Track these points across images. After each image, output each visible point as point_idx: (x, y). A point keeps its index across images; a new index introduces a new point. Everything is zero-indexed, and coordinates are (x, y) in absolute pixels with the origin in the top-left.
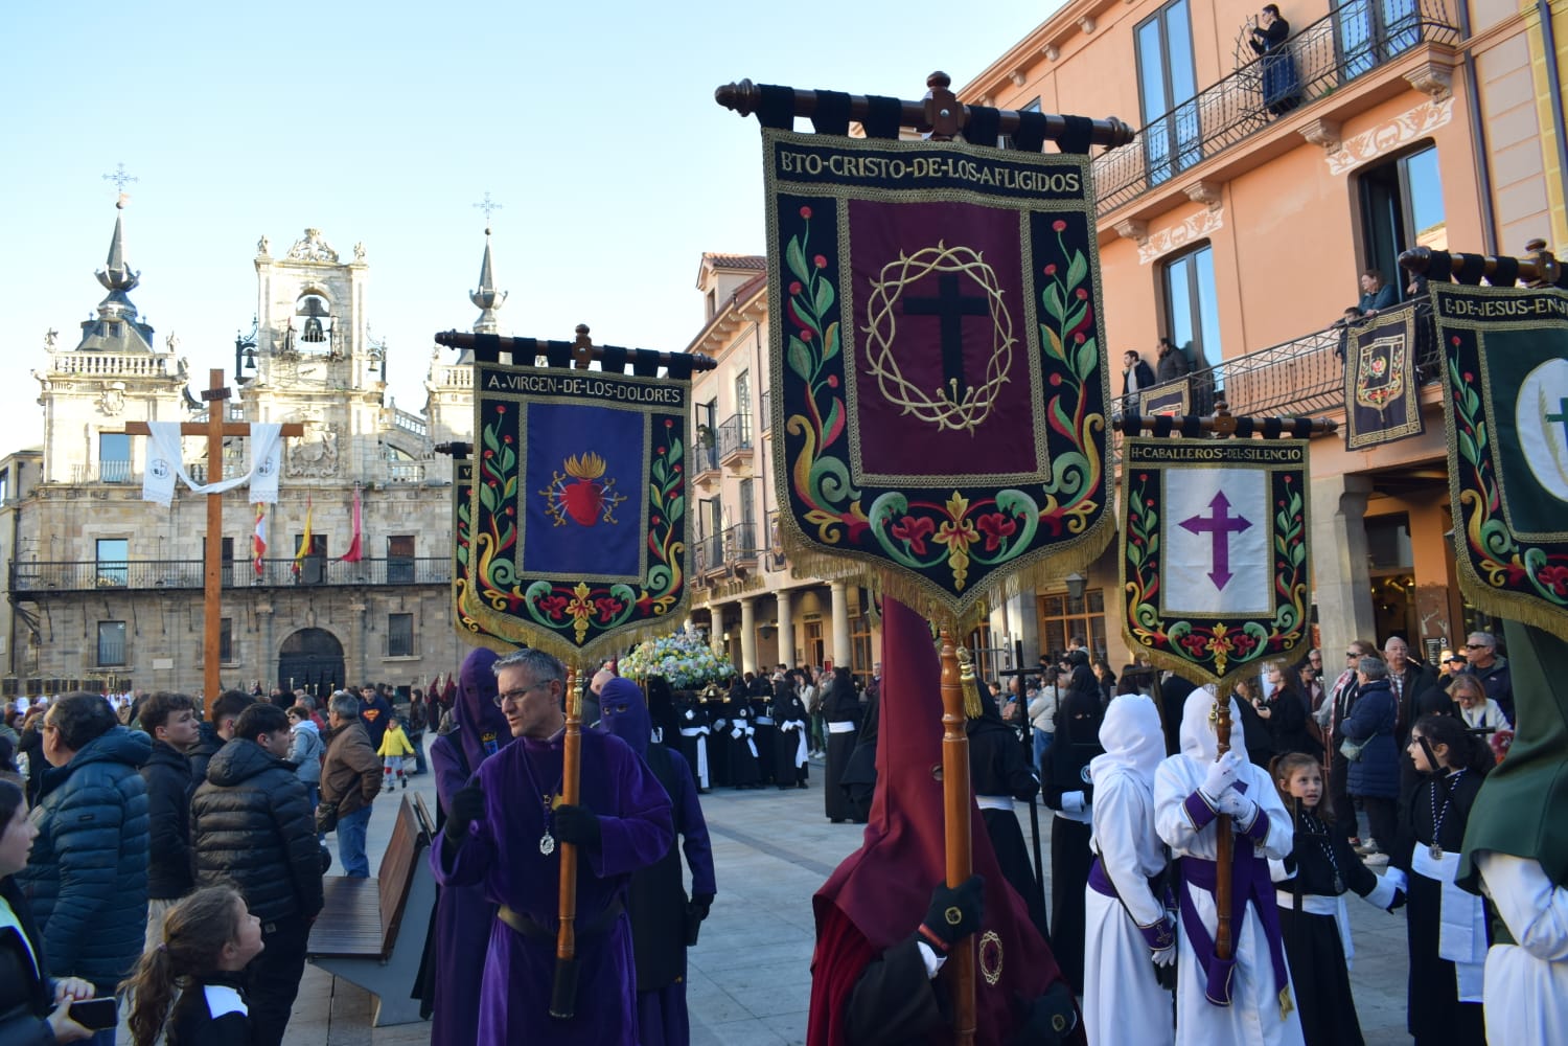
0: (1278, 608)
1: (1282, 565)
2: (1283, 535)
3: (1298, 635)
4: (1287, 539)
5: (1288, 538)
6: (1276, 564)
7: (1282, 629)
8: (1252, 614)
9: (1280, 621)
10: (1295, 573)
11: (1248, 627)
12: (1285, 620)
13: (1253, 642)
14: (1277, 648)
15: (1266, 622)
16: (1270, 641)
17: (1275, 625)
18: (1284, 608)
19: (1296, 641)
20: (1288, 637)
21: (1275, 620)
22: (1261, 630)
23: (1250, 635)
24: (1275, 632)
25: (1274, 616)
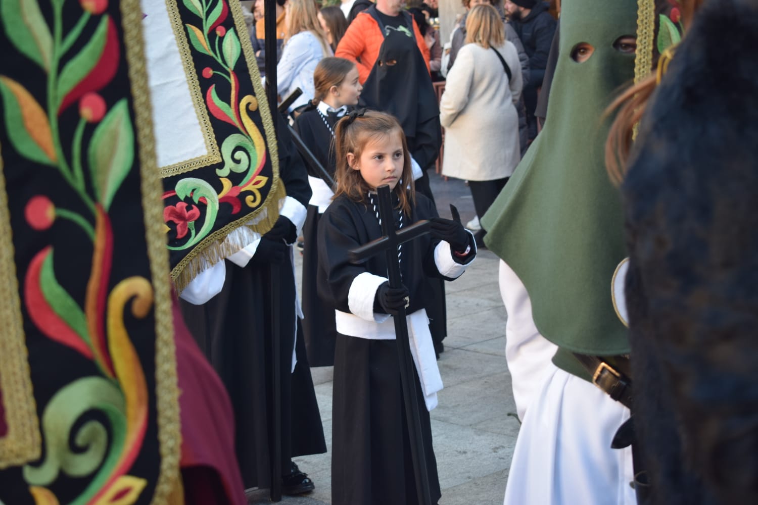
0: (220, 144)
1: (209, 72)
2: (198, 22)
3: (264, 180)
4: (207, 29)
5: (207, 26)
6: (199, 73)
7: (236, 178)
8: (182, 165)
9: (229, 165)
10: (232, 81)
11: (183, 188)
12: (238, 162)
13: (196, 211)
14: (236, 210)
15: (208, 173)
16: (223, 203)
17: (223, 173)
18: (231, 142)
19: (264, 191)
20: (250, 187)
21: (221, 165)
22: (204, 188)
23: (189, 200)
24: (227, 184)
25: (218, 160)
